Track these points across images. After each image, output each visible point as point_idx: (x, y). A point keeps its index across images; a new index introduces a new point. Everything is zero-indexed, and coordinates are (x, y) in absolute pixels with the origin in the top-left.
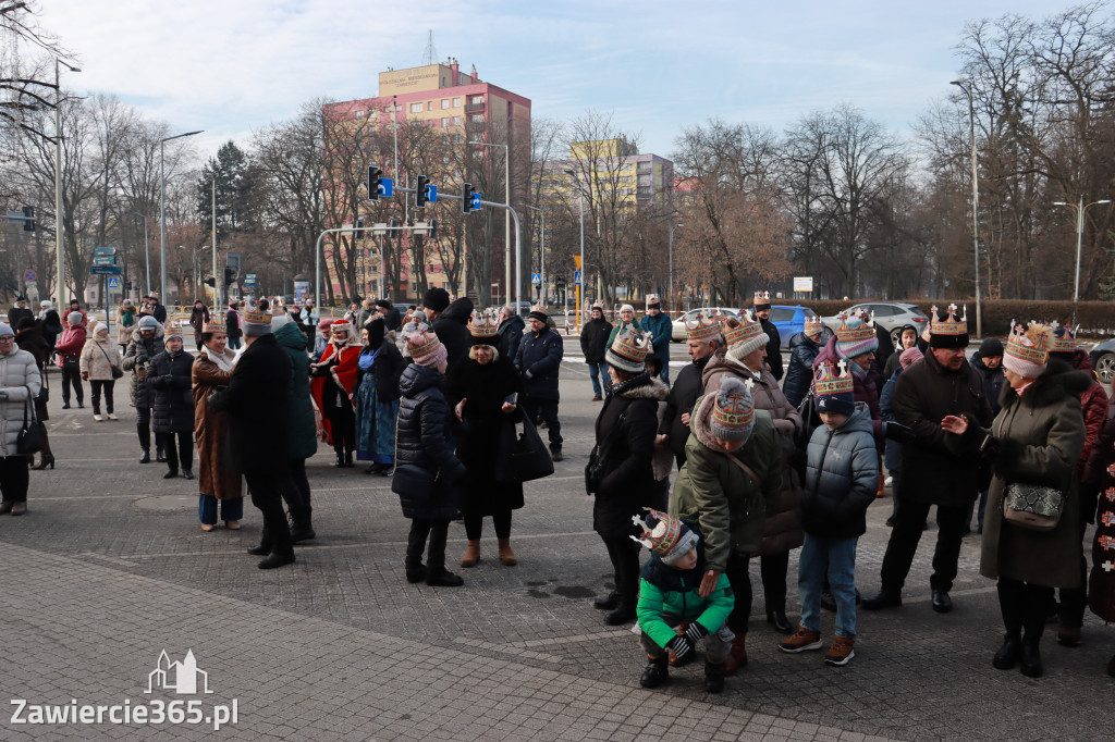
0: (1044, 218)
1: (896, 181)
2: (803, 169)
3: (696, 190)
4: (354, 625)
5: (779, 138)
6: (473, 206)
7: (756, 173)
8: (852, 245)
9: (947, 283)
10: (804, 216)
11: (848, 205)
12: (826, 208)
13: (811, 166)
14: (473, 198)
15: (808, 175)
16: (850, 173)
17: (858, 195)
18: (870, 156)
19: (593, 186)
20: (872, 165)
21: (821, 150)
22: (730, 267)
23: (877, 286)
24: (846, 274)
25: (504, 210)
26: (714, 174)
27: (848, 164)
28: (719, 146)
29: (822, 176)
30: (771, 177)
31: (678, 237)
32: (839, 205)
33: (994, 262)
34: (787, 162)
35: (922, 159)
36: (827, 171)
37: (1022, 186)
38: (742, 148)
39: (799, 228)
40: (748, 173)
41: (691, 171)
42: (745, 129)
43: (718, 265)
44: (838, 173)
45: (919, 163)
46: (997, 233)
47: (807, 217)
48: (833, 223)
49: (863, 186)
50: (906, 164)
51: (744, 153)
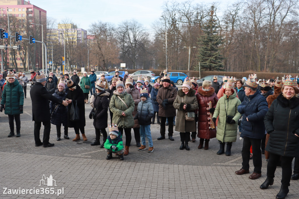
0: (181, 50)
1: (146, 39)
2: (123, 35)
3: (94, 39)
4: (37, 154)
5: (116, 26)
6: (33, 42)
7: (110, 35)
8: (135, 55)
9: (158, 65)
10: (122, 47)
11: (134, 45)
12: (128, 45)
13: (125, 34)
14: (33, 40)
15: (124, 36)
16: (134, 36)
17: (136, 42)
18: (139, 32)
19: (67, 37)
20: (140, 34)
21: (127, 29)
22: (104, 60)
23: (141, 65)
24: (133, 62)
25: (41, 43)
26: (99, 35)
27: (134, 34)
28: (101, 28)
29: (127, 37)
30: (114, 37)
31: (90, 52)
32: (132, 45)
33: (170, 60)
34: (118, 33)
35: (152, 34)
36: (129, 36)
37: (176, 42)
38: (106, 29)
39: (121, 50)
40: (108, 35)
41: (93, 34)
42: (107, 24)
43: (101, 60)
44: (131, 36)
45: (152, 35)
46: (170, 53)
47: (123, 47)
48: (130, 49)
49: (138, 40)
50: (148, 35)
51: (107, 29)
